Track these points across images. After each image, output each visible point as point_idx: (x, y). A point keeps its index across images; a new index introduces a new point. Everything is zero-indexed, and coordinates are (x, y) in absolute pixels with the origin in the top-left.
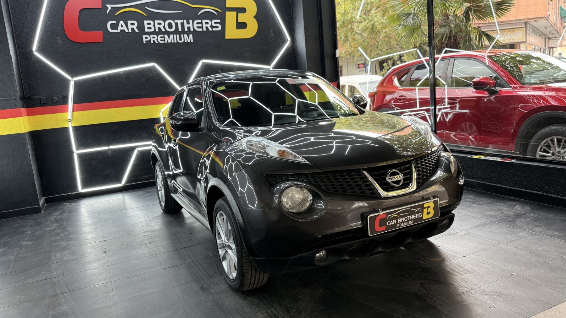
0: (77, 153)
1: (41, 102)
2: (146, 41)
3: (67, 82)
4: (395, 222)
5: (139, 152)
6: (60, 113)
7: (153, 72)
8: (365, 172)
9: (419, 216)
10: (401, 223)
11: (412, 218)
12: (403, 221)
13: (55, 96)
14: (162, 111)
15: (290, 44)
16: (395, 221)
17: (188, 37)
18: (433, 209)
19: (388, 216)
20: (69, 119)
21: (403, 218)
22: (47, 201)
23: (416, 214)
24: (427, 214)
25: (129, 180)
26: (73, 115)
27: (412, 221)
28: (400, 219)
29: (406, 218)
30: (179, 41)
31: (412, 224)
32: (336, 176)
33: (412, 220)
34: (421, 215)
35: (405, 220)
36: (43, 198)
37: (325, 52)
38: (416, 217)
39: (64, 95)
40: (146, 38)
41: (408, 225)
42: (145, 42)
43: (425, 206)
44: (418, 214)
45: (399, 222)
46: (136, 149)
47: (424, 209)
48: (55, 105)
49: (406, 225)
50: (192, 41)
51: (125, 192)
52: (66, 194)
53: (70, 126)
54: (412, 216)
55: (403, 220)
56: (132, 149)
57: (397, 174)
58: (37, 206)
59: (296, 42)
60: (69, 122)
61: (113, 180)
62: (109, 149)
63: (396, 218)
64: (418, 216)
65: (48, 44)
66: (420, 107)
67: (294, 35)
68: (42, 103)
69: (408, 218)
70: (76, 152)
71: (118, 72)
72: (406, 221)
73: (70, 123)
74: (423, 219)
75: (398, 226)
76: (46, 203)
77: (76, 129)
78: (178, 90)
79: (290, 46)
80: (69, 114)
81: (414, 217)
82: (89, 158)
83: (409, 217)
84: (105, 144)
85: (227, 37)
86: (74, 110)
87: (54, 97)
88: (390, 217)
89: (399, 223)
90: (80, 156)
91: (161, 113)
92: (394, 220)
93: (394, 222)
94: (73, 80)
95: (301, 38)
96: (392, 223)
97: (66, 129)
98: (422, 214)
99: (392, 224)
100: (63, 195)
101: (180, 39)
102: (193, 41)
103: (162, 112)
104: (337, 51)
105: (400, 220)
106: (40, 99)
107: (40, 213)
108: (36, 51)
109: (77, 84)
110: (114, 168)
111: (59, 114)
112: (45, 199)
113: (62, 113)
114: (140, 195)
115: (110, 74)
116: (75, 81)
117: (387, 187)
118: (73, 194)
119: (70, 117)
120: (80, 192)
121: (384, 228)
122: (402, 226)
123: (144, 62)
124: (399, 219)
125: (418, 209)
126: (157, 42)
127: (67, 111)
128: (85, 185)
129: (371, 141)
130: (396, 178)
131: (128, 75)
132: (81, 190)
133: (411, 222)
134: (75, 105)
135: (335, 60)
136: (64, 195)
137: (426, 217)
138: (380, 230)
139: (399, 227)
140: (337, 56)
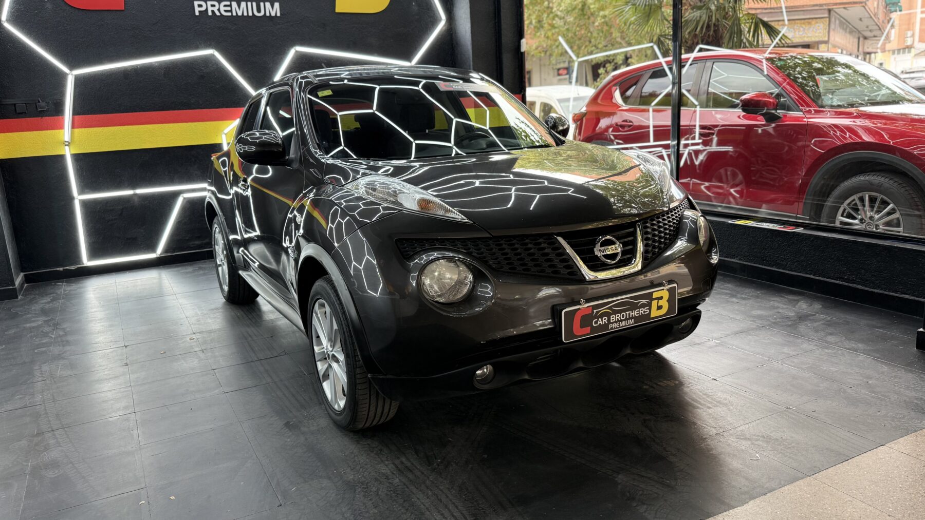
0: (79, 200)
1: (17, 109)
2: (200, 12)
3: (62, 77)
4: (606, 321)
5: (185, 202)
6: (50, 129)
7: (211, 65)
8: (560, 239)
9: (644, 312)
10: (616, 322)
11: (632, 315)
12: (618, 319)
13: (41, 101)
14: (226, 131)
15: (445, 25)
16: (605, 319)
17: (272, 6)
18: (667, 301)
19: (595, 311)
20: (66, 142)
21: (619, 315)
22: (27, 279)
23: (640, 309)
24: (657, 310)
25: (169, 248)
26: (72, 134)
27: (633, 320)
28: (614, 316)
29: (623, 315)
30: (256, 14)
31: (632, 324)
32: (513, 244)
33: (633, 317)
34: (648, 310)
35: (622, 319)
36: (22, 274)
37: (503, 41)
38: (639, 314)
39: (56, 100)
40: (200, 6)
41: (626, 326)
42: (197, 14)
43: (655, 295)
44: (643, 309)
45: (612, 321)
46: (182, 195)
47: (653, 302)
48: (42, 117)
49: (623, 326)
50: (279, 14)
51: (161, 267)
52: (61, 269)
53: (68, 153)
54: (632, 312)
55: (619, 317)
56: (175, 195)
57: (613, 243)
58: (11, 287)
59: (455, 24)
60: (66, 145)
61: (142, 246)
62: (135, 195)
63: (608, 315)
64: (642, 312)
65: (27, 10)
66: (655, 140)
67: (453, 10)
68: (17, 112)
69: (626, 314)
70: (79, 197)
71: (151, 64)
72: (624, 320)
73: (67, 148)
74: (651, 317)
75: (610, 327)
76: (27, 283)
77: (79, 158)
78: (252, 95)
79: (445, 30)
80: (66, 133)
81: (636, 313)
82: (100, 208)
83: (628, 313)
84: (128, 186)
85: (338, 10)
86: (73, 127)
87: (39, 102)
88: (597, 312)
89: (612, 323)
90: (85, 204)
91: (224, 136)
92: (603, 318)
93: (604, 321)
94: (72, 75)
95: (464, 17)
96: (601, 322)
97: (61, 158)
98: (650, 309)
99: (600, 324)
100: (56, 270)
101: (259, 11)
102: (281, 14)
103: (226, 134)
104: (523, 41)
105: (614, 318)
106: (15, 104)
107: (16, 300)
108: (8, 20)
109: (79, 81)
110: (144, 227)
111: (49, 132)
112: (25, 276)
113: (54, 131)
114: (187, 273)
115: (137, 66)
116: (75, 76)
117: (596, 265)
118: (73, 268)
119: (67, 138)
120: (85, 265)
121: (588, 329)
122: (617, 328)
123: (196, 48)
124: (611, 316)
125: (644, 301)
126: (218, 14)
127: (61, 127)
128: (94, 254)
129: (573, 189)
130: (610, 250)
131: (168, 69)
132: (87, 261)
133: (631, 322)
134: (76, 117)
135: (520, 58)
136: (58, 269)
137: (655, 313)
138: (581, 333)
139: (612, 328)
140: (524, 48)
